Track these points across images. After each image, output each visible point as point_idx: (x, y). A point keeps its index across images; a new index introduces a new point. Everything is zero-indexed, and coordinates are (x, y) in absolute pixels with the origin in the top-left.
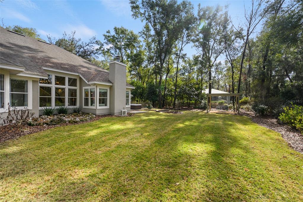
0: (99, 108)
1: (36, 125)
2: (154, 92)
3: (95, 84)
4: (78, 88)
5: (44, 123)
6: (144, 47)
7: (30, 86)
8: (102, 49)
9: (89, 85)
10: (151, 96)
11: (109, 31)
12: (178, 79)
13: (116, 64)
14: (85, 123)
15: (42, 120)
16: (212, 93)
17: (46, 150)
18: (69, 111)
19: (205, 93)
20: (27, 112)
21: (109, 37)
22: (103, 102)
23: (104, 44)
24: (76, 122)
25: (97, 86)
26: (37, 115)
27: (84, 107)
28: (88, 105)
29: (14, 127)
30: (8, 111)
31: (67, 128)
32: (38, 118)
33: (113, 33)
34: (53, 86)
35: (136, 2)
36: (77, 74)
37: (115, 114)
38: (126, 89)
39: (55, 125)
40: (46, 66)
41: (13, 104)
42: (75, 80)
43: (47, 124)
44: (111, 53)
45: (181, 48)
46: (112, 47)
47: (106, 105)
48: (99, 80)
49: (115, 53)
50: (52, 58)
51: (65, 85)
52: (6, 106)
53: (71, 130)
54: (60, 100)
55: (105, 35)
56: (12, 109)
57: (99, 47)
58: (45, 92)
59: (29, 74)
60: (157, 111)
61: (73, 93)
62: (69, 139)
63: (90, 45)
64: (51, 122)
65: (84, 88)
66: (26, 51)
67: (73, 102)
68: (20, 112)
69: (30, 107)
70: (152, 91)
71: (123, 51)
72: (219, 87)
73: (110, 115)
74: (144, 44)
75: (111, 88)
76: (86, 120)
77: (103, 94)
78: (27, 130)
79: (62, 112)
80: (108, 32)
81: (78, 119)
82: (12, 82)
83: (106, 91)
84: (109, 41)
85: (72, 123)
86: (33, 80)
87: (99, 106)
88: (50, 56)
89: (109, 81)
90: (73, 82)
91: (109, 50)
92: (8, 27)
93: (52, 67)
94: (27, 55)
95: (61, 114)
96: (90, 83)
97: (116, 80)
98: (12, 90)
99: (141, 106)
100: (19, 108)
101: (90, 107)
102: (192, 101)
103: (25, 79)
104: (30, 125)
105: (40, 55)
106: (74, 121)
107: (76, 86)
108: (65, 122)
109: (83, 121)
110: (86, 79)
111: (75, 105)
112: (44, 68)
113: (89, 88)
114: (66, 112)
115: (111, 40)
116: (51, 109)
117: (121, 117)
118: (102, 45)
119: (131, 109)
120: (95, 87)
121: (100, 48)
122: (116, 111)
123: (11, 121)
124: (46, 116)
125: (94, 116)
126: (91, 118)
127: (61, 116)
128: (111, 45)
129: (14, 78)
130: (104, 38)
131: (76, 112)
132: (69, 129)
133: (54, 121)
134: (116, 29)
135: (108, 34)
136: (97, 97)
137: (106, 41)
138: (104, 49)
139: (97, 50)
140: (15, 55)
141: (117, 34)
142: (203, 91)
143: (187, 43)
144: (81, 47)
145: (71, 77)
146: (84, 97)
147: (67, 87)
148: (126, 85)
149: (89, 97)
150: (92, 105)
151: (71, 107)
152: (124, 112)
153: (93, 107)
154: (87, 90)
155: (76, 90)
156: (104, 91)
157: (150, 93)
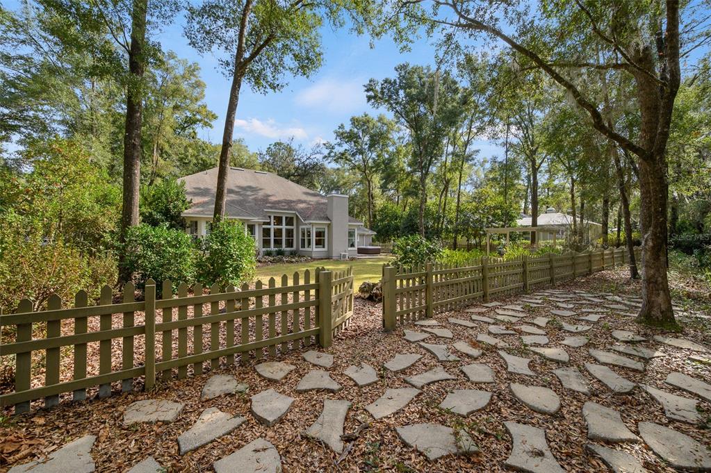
0: (315, 250)
1: (264, 262)
3: (310, 223)
4: (294, 227)
5: (268, 261)
7: (257, 229)
8: (333, 154)
9: (306, 224)
11: (342, 125)
13: (334, 197)
15: (265, 259)
16: (538, 224)
18: (286, 253)
19: (523, 224)
21: (342, 134)
22: (319, 243)
23: (336, 147)
24: (292, 262)
25: (313, 225)
27: (301, 249)
28: (304, 248)
31: (285, 266)
33: (348, 127)
34: (272, 227)
36: (294, 212)
37: (334, 258)
38: (348, 226)
39: (277, 263)
40: (267, 208)
42: (292, 218)
43: (271, 262)
44: (347, 160)
45: (468, 141)
46: (347, 149)
47: (324, 247)
48: (316, 219)
49: (353, 160)
50: (271, 196)
51: (282, 226)
53: (288, 267)
54: (278, 242)
55: (336, 132)
57: (328, 151)
58: (266, 232)
59: (256, 220)
61: (290, 233)
64: (273, 261)
65: (301, 227)
67: (290, 244)
71: (366, 151)
73: (328, 258)
75: (329, 226)
76: (301, 261)
77: (320, 234)
80: (342, 127)
81: (293, 260)
83: (323, 230)
84: (343, 138)
85: (289, 263)
86: (258, 224)
87: (316, 248)
88: (269, 193)
89: (329, 220)
90: (290, 221)
91: (343, 155)
93: (271, 208)
94: (251, 197)
95: (280, 255)
96: (306, 222)
97: (334, 217)
99: (380, 249)
101: (306, 249)
103: (253, 224)
105: (261, 194)
106: (290, 261)
107: (292, 225)
108: (284, 262)
109: (298, 262)
110: (303, 218)
111: (292, 247)
112: (265, 210)
113: (305, 227)
114: (284, 253)
115: (346, 137)
116: (271, 251)
117: (340, 260)
118: (333, 148)
119: (359, 253)
120: (310, 226)
121: (329, 154)
122: (335, 254)
124: (269, 256)
125: (309, 258)
126: (305, 260)
128: (346, 146)
129: (249, 223)
130: (335, 135)
131: (293, 254)
133: (275, 259)
134: (353, 120)
135: (341, 130)
136: (314, 238)
137: (338, 140)
138: (335, 154)
140: (244, 200)
141: (355, 127)
145: (287, 216)
146: (300, 237)
147: (284, 227)
148: (349, 221)
149: (306, 238)
150: (308, 247)
151: (289, 249)
152: (344, 256)
153: (310, 249)
154: (304, 229)
155: (293, 230)
156: (321, 230)
157: (406, 228)
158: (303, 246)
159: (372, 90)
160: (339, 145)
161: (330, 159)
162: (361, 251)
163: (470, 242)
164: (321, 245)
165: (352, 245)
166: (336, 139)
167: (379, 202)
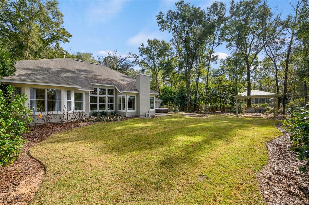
0: (128, 111)
1: (87, 122)
2: (183, 96)
3: (125, 93)
4: (114, 96)
5: (91, 121)
6: (175, 53)
7: (84, 96)
8: (138, 60)
9: (121, 94)
10: (180, 100)
11: (143, 44)
12: (210, 82)
13: (141, 76)
14: (116, 122)
15: (91, 119)
16: (251, 95)
17: (90, 134)
18: (108, 114)
19: (241, 95)
20: (82, 113)
21: (143, 49)
23: (139, 56)
25: (126, 94)
26: (88, 116)
27: (118, 111)
28: (121, 110)
29: (75, 122)
30: (73, 113)
31: (104, 124)
32: (88, 118)
33: (146, 45)
34: (98, 96)
35: (162, 17)
36: (114, 86)
37: (141, 116)
38: (150, 95)
39: (97, 122)
40: (94, 82)
41: (76, 109)
42: (112, 90)
43: (93, 121)
44: (145, 63)
45: (212, 50)
46: (145, 57)
47: (134, 109)
48: (128, 90)
49: (148, 63)
50: (99, 76)
51: (105, 95)
52: (72, 109)
53: (106, 125)
54: (102, 106)
55: (139, 48)
56: (75, 111)
57: (135, 59)
58: (93, 99)
59: (84, 89)
60: (181, 115)
61: (111, 100)
62: (103, 130)
63: (126, 60)
64: (95, 120)
65: (118, 96)
66: (83, 73)
67: (111, 107)
68: (79, 113)
69: (84, 110)
70: (180, 96)
71: (155, 59)
72: (269, 87)
73: (137, 116)
74: (176, 50)
75: (138, 95)
76: (117, 120)
77: (131, 100)
78: (82, 124)
79: (104, 114)
80: (142, 45)
81: (112, 119)
82: (75, 94)
83: (133, 98)
84: (143, 52)
85: (108, 121)
86: (86, 93)
87: (129, 110)
88: (97, 74)
89: (136, 90)
90: (111, 92)
91: (143, 61)
92: (73, 54)
93: (97, 82)
94: (83, 76)
95: (103, 116)
96: (122, 92)
97: (141, 89)
98: (75, 100)
99: (167, 110)
100: (78, 111)
101: (122, 111)
102: (226, 104)
103: (81, 92)
104: (84, 121)
105: (91, 75)
106: (109, 120)
107: (113, 95)
108: (104, 121)
109: (115, 120)
110: (120, 89)
111: (113, 109)
112: (92, 84)
113: (121, 96)
114: (106, 114)
115: (145, 51)
116: (96, 112)
117: (145, 119)
118: (138, 57)
119: (156, 113)
120: (125, 95)
121: (136, 60)
122: (142, 114)
123: (74, 119)
124: (93, 117)
125: (124, 117)
126: (121, 118)
127: (102, 117)
128: (145, 56)
130: (139, 50)
131: (113, 114)
132: (105, 125)
133: (97, 119)
134: (149, 41)
135: (142, 47)
136: (127, 103)
137: (141, 53)
138: (139, 60)
139: (133, 62)
140: (77, 77)
141: (150, 45)
142: (239, 94)
143: (219, 44)
144: (120, 62)
145: (109, 88)
146: (118, 103)
147: (107, 96)
148: (151, 92)
149: (122, 103)
150: (123, 109)
151: (110, 111)
152: (148, 115)
153: (124, 111)
154: (120, 97)
155: (113, 98)
156: (132, 98)
157: (179, 98)
158: (120, 109)
159: (161, 18)
160: (141, 55)
161: (136, 63)
162: (158, 111)
163: (212, 105)
164: (132, 107)
165: (152, 108)
166: (139, 52)
167: (161, 86)
